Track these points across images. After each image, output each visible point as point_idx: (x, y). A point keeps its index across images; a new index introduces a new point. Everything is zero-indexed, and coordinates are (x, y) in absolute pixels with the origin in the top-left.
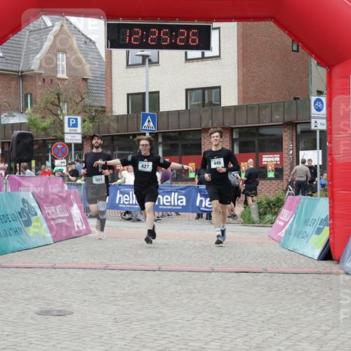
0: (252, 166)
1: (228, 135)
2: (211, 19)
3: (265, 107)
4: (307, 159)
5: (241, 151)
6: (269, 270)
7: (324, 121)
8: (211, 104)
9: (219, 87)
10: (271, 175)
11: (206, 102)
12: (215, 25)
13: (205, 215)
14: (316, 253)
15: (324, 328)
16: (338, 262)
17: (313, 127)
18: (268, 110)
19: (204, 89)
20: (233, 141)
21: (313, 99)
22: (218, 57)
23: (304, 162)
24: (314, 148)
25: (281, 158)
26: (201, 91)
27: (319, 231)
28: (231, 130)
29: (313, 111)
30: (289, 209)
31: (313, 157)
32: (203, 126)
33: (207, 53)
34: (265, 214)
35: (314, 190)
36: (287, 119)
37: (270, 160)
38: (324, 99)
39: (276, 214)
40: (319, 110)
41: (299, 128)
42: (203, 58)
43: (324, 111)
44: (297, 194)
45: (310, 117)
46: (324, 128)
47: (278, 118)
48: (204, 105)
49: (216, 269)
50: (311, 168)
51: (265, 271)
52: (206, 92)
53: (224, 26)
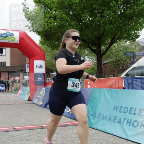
0: (13, 80)
1: (7, 73)
2: (3, 47)
3: (16, 66)
4: (25, 78)
5: (10, 76)
6: (17, 103)
7: (29, 70)
8: (4, 66)
9: (5, 62)
10: (17, 82)
11: (3, 65)
12: (4, 48)
13: (2, 91)
14: (27, 99)
15: (28, 116)
16: (32, 101)
17: (27, 71)
18: (17, 67)
19: (2, 62)
20: (9, 74)
21: (27, 65)
22: (5, 55)
23: (25, 79)
24: (27, 76)
25: (20, 78)
26: (1, 63)
27: (28, 94)
28: (8, 72)
29: (27, 67)
30: (21, 89)
31: (27, 78)
32: (2, 71)
33: (3, 54)
34: (16, 91)
35: (27, 85)
36: (21, 69)
37: (17, 78)
38: (29, 65)
39: (18, 91)
40: (28, 67)
41: (24, 71)
42: (2, 55)
43: (29, 68)
44: (23, 86)
45: (26, 69)
46: (29, 71)
47: (19, 69)
48: (2, 66)
49: (4, 104)
50: (26, 80)
51: (15, 104)
52: (3, 63)
53: (7, 48)
